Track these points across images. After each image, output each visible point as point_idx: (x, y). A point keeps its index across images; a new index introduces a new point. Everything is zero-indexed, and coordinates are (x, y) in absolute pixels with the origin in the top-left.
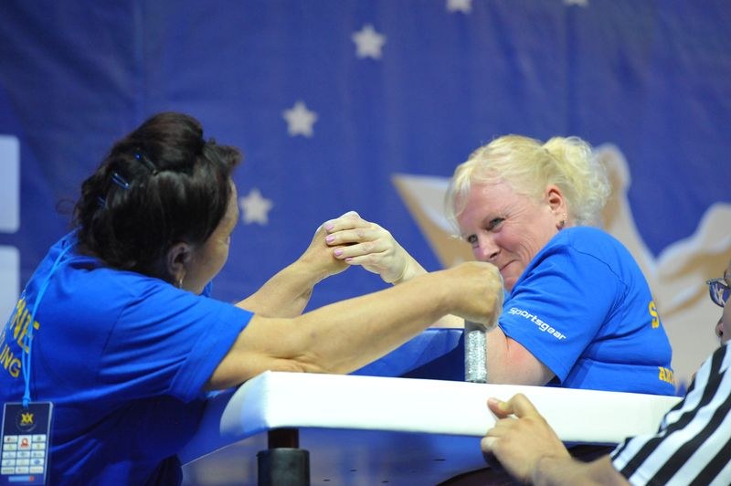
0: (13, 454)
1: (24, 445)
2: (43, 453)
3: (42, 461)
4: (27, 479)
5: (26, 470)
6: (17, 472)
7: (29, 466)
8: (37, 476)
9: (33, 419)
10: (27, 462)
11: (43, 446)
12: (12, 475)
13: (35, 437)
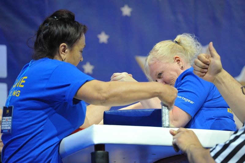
0: (4, 123)
1: (7, 120)
2: (10, 122)
3: (10, 125)
4: (7, 131)
5: (6, 128)
6: (5, 129)
7: (8, 127)
8: (9, 130)
9: (9, 111)
10: (7, 125)
11: (11, 120)
12: (4, 130)
13: (9, 117)
